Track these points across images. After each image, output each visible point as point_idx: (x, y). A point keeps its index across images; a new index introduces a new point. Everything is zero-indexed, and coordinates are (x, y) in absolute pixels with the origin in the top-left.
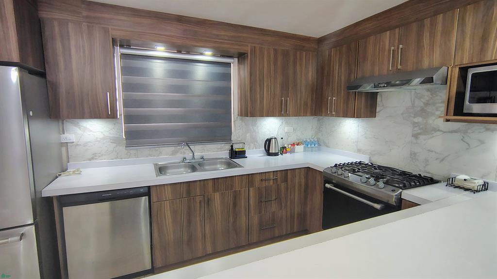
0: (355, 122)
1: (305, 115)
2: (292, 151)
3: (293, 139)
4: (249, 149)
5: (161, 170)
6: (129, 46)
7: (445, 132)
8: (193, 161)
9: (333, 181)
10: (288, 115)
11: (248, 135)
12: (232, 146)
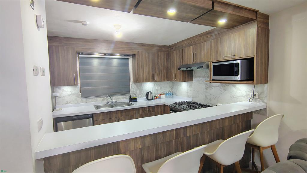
1: (164, 81)
2: (160, 98)
3: (160, 92)
4: (139, 97)
5: (98, 107)
6: (82, 54)
7: (215, 87)
8: (112, 104)
9: (174, 110)
10: (156, 81)
11: (138, 91)
12: (130, 96)
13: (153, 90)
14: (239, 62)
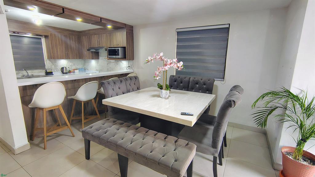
2: (74, 72)
4: (54, 71)
7: (112, 63)
8: (28, 76)
10: (69, 58)
11: (53, 66)
12: (46, 70)
13: (67, 66)
14: (119, 48)
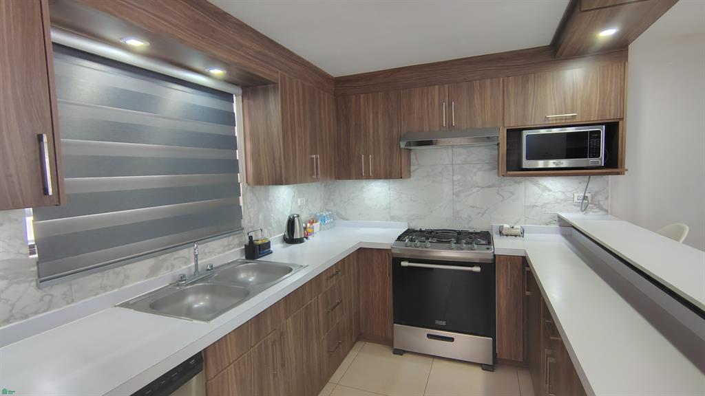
0: (385, 184)
3: (306, 214)
7: (483, 188)
12: (251, 238)
13: (293, 208)
14: (601, 129)
